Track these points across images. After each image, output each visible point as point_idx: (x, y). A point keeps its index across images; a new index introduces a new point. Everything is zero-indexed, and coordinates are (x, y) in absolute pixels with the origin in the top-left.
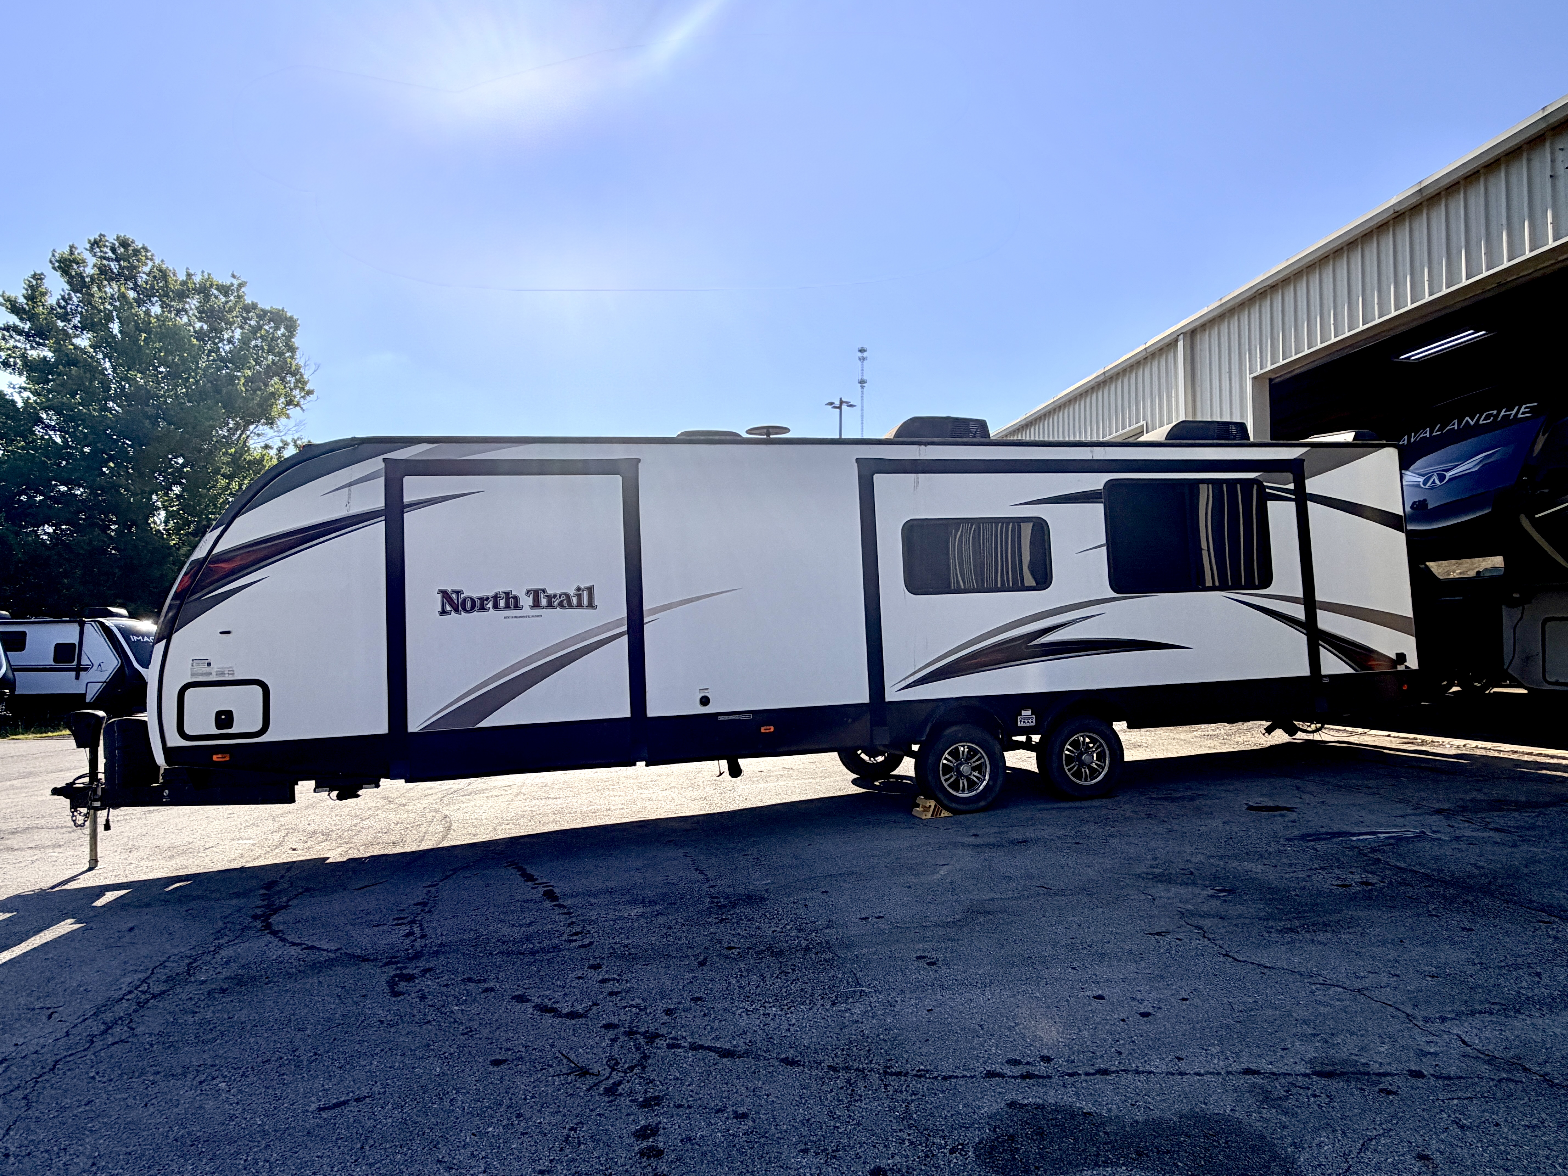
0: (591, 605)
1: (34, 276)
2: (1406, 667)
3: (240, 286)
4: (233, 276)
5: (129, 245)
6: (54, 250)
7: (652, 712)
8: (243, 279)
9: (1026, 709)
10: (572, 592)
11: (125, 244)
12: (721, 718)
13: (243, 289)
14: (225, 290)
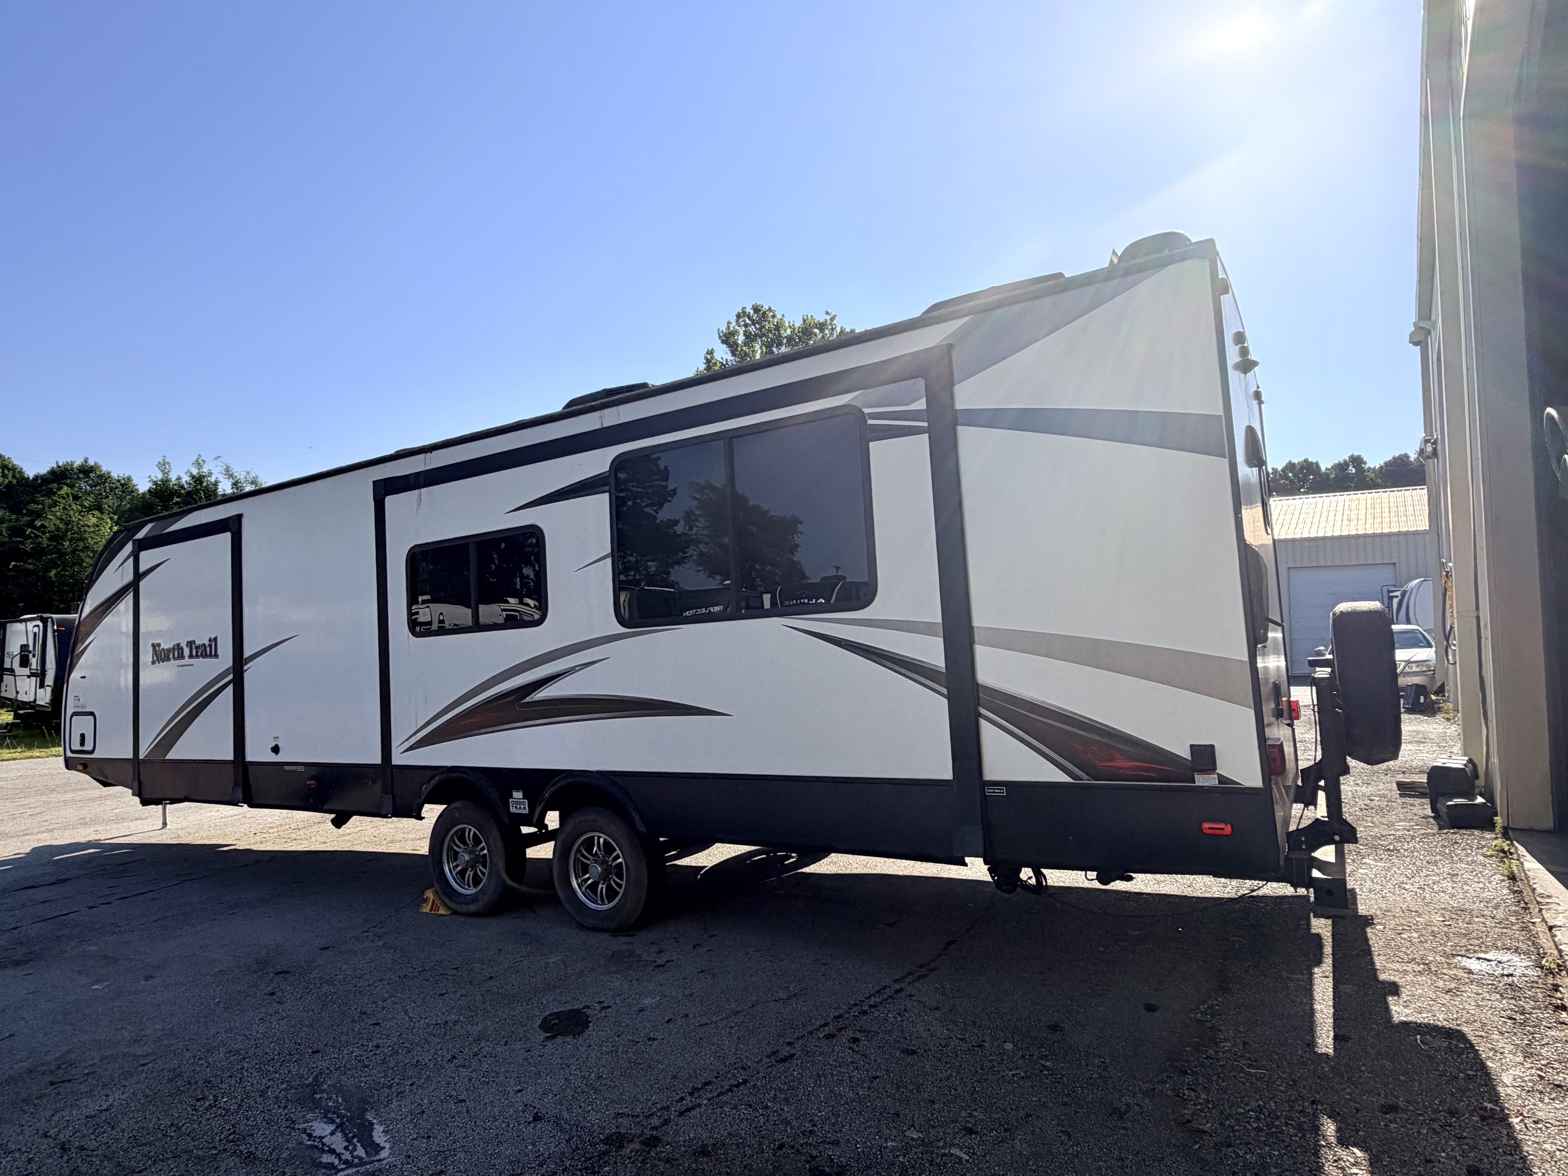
0: (216, 656)
1: (708, 353)
2: (1222, 779)
3: (832, 319)
4: (827, 313)
5: (760, 310)
6: (719, 329)
7: (249, 757)
8: (834, 314)
9: (517, 789)
10: (207, 643)
11: (756, 309)
12: (287, 768)
13: (835, 322)
14: (822, 326)
